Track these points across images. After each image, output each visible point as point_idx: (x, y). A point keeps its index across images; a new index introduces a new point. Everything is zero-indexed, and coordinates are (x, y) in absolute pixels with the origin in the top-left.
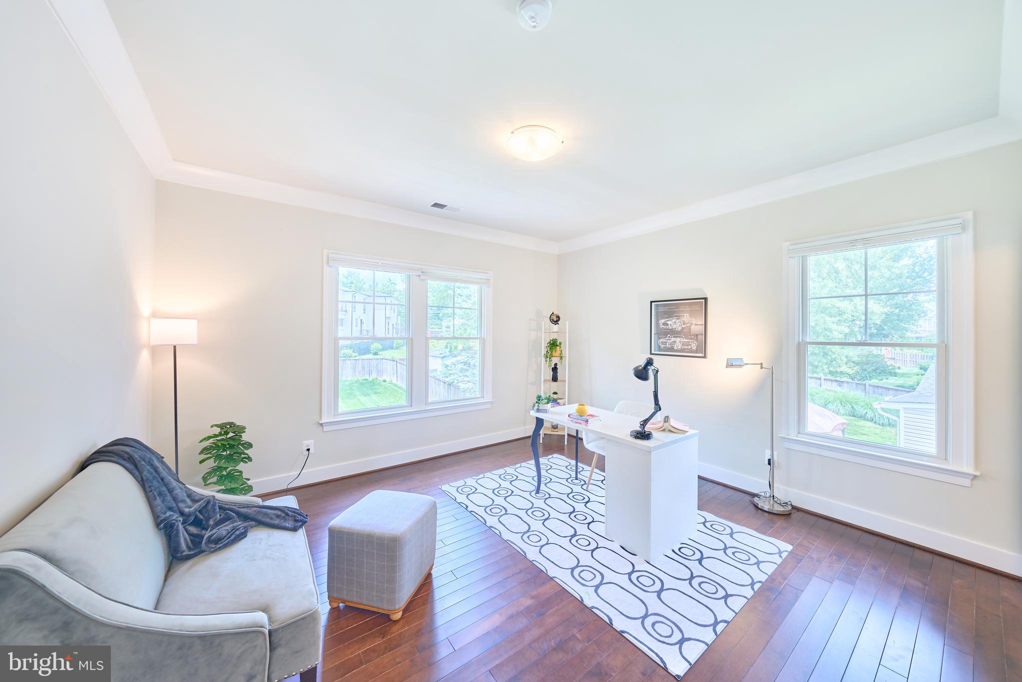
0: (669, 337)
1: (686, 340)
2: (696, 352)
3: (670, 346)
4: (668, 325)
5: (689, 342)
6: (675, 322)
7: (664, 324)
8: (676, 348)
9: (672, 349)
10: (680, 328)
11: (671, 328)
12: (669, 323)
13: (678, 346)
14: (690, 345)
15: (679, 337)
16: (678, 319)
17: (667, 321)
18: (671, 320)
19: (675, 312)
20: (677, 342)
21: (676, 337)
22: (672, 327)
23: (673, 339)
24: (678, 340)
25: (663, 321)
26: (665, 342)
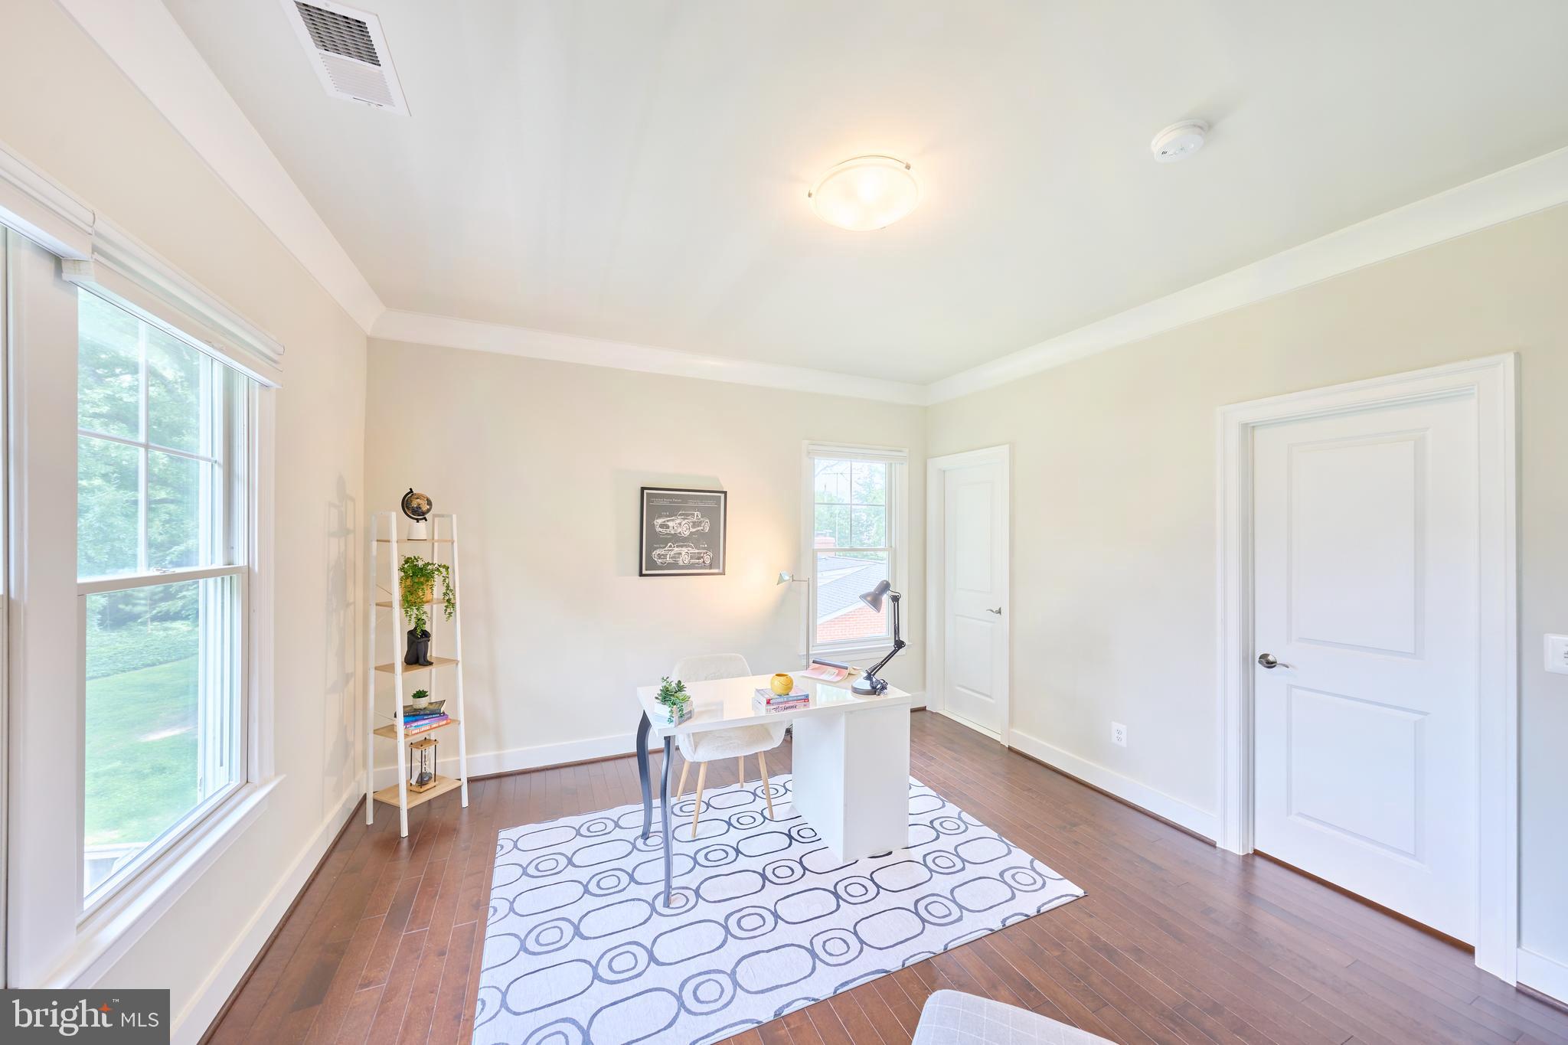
0: (670, 546)
1: (697, 551)
2: (711, 567)
3: (671, 561)
4: (668, 527)
5: (701, 553)
6: (680, 524)
7: (662, 526)
8: (681, 563)
9: (675, 566)
10: (687, 533)
11: (673, 532)
12: (670, 524)
13: (684, 559)
14: (702, 557)
15: (686, 546)
16: (684, 519)
17: (668, 521)
18: (673, 520)
19: (679, 509)
20: (683, 553)
21: (682, 546)
22: (676, 531)
23: (676, 549)
24: (684, 550)
25: (660, 521)
26: (663, 555)
